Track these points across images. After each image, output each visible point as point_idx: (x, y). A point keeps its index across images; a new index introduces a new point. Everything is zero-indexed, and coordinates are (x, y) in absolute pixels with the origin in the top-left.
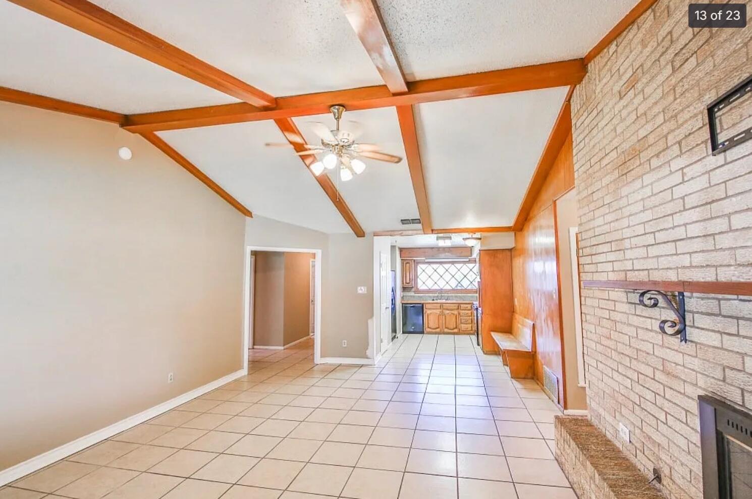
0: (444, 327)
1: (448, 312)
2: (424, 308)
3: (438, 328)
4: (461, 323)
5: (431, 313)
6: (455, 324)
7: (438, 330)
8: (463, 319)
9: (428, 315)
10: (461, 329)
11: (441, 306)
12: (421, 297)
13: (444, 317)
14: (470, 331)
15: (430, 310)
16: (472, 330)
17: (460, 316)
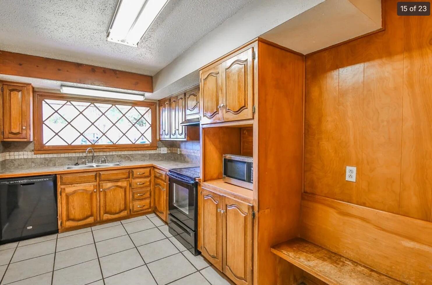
0: (102, 212)
1: (109, 185)
2: (59, 184)
3: (92, 215)
4: (134, 199)
5: (74, 192)
6: (123, 202)
7: (91, 220)
8: (137, 193)
9: (67, 196)
10: (133, 209)
11: (97, 175)
12: (51, 160)
13: (102, 194)
14: (148, 209)
15: (73, 185)
16: (150, 207)
17: (132, 189)
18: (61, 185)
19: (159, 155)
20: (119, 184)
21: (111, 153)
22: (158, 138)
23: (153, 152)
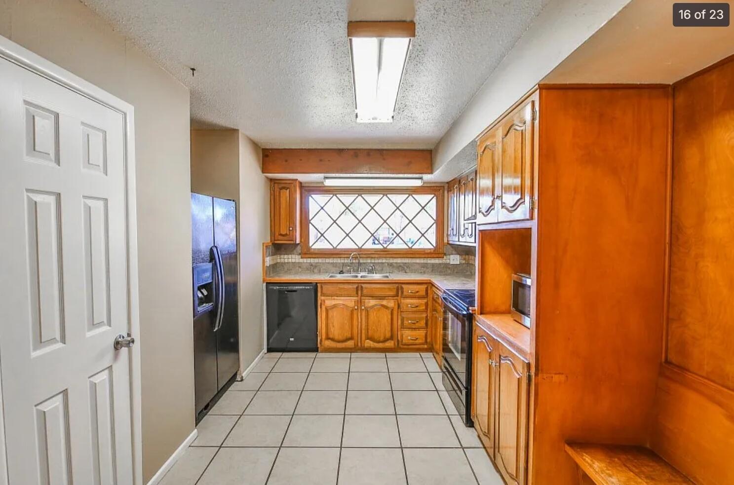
0: (363, 336)
1: (372, 302)
2: (319, 294)
3: (351, 338)
4: (403, 327)
5: (335, 306)
6: (389, 329)
7: (350, 344)
8: (408, 319)
9: (327, 311)
10: (402, 341)
11: (359, 288)
12: (316, 267)
13: (364, 313)
14: (422, 344)
15: (333, 298)
16: (426, 342)
17: (401, 312)
18: (321, 296)
19: (447, 266)
20: (384, 302)
21: (380, 261)
22: (446, 241)
23: (437, 261)
